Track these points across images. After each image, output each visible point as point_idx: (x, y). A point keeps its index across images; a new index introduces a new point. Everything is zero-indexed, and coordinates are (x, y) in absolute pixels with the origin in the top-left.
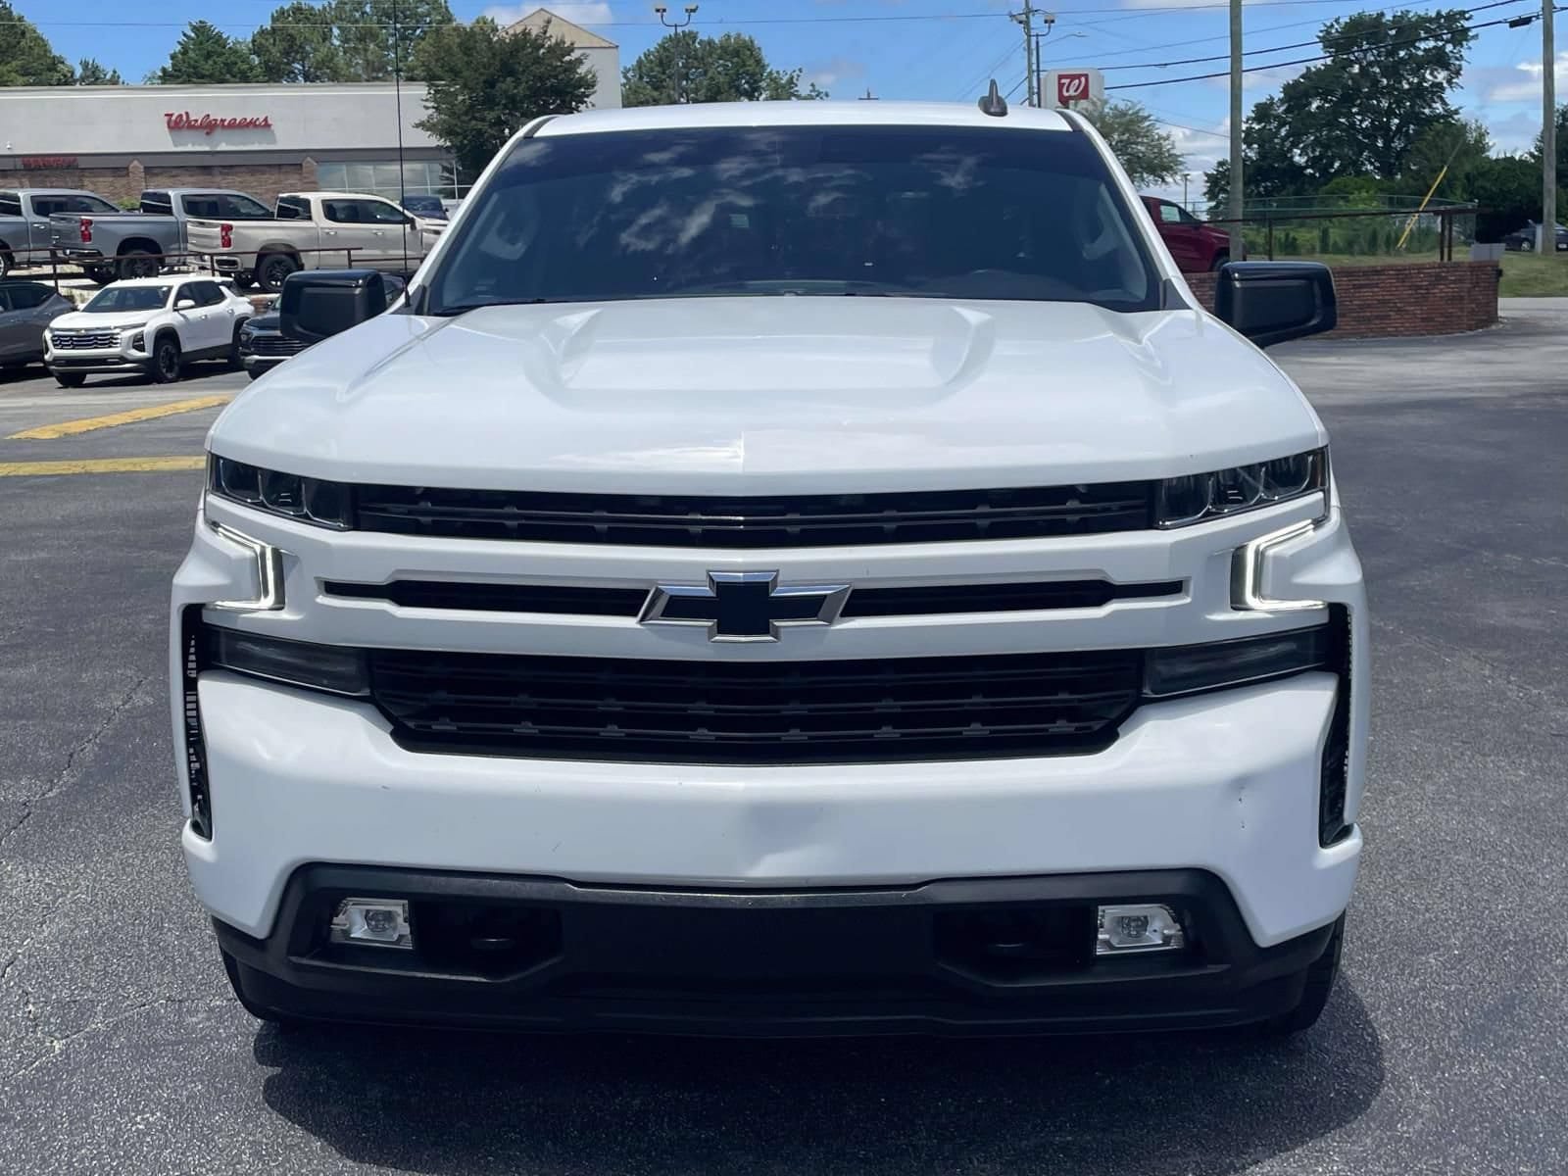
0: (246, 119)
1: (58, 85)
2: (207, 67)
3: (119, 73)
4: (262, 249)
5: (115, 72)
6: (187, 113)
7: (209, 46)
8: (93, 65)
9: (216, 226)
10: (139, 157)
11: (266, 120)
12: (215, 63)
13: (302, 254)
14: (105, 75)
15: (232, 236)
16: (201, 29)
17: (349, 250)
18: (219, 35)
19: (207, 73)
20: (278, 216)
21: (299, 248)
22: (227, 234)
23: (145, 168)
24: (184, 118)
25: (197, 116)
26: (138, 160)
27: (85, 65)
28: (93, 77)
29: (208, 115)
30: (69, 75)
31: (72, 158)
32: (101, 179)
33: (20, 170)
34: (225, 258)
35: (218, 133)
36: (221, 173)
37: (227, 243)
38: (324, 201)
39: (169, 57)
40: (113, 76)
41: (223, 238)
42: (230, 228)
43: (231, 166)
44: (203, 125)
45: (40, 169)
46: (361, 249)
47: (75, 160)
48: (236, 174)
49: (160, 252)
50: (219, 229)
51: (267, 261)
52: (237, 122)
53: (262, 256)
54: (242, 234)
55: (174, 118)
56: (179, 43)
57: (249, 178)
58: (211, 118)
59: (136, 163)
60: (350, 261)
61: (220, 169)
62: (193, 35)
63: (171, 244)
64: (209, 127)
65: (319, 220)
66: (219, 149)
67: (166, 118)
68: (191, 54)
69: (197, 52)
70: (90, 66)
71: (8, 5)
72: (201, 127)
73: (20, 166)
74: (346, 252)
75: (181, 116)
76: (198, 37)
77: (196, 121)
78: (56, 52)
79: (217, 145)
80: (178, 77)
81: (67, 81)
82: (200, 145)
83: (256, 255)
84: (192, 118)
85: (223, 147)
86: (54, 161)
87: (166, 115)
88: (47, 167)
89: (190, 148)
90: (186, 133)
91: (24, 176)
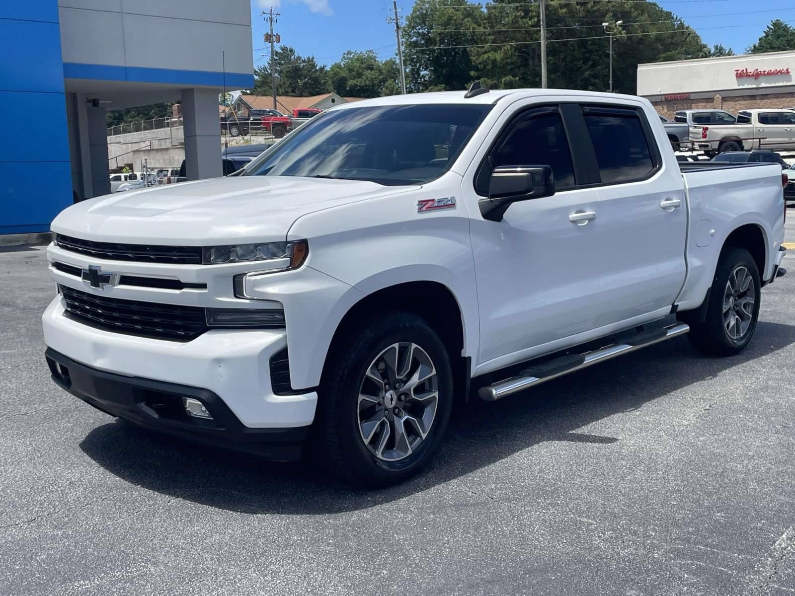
0: (776, 70)
1: (702, 58)
2: (777, 43)
3: (732, 50)
4: (723, 138)
5: (730, 49)
6: (746, 69)
7: (780, 32)
8: (720, 47)
9: (700, 128)
10: (719, 92)
11: (787, 70)
12: (782, 40)
13: (743, 141)
14: (725, 51)
15: (707, 133)
16: (777, 25)
17: (760, 139)
18: (786, 26)
19: (776, 46)
20: (738, 122)
21: (742, 138)
22: (705, 132)
23: (722, 98)
24: (745, 72)
25: (751, 70)
26: (719, 94)
27: (716, 47)
28: (720, 52)
29: (757, 70)
30: (707, 53)
31: (687, 95)
32: (700, 104)
33: (664, 101)
34: (703, 143)
35: (761, 78)
36: (761, 99)
37: (705, 136)
38: (759, 114)
39: (758, 40)
40: (729, 52)
41: (703, 133)
42: (707, 129)
43: (766, 95)
44: (754, 74)
45: (673, 100)
46: (766, 138)
47: (690, 95)
48: (768, 99)
49: (678, 141)
50: (702, 129)
51: (724, 145)
52: (772, 72)
53: (722, 142)
54: (712, 132)
55: (739, 72)
56: (764, 32)
57: (774, 100)
58: (759, 71)
59: (718, 95)
60: (760, 144)
61: (761, 97)
62: (773, 27)
63: (684, 137)
64: (757, 75)
65: (755, 123)
66: (761, 86)
67: (736, 72)
68: (770, 37)
69: (773, 36)
70: (718, 48)
71: (683, 22)
72: (753, 75)
73: (663, 100)
74: (758, 140)
75: (743, 70)
76: (774, 28)
77: (750, 72)
78: (703, 42)
79: (760, 84)
80: (761, 49)
81: (707, 55)
82: (751, 85)
83: (719, 142)
84: (749, 71)
85: (763, 85)
86: (680, 97)
87: (736, 71)
88: (676, 100)
89: (746, 86)
90: (745, 79)
91: (665, 104)
